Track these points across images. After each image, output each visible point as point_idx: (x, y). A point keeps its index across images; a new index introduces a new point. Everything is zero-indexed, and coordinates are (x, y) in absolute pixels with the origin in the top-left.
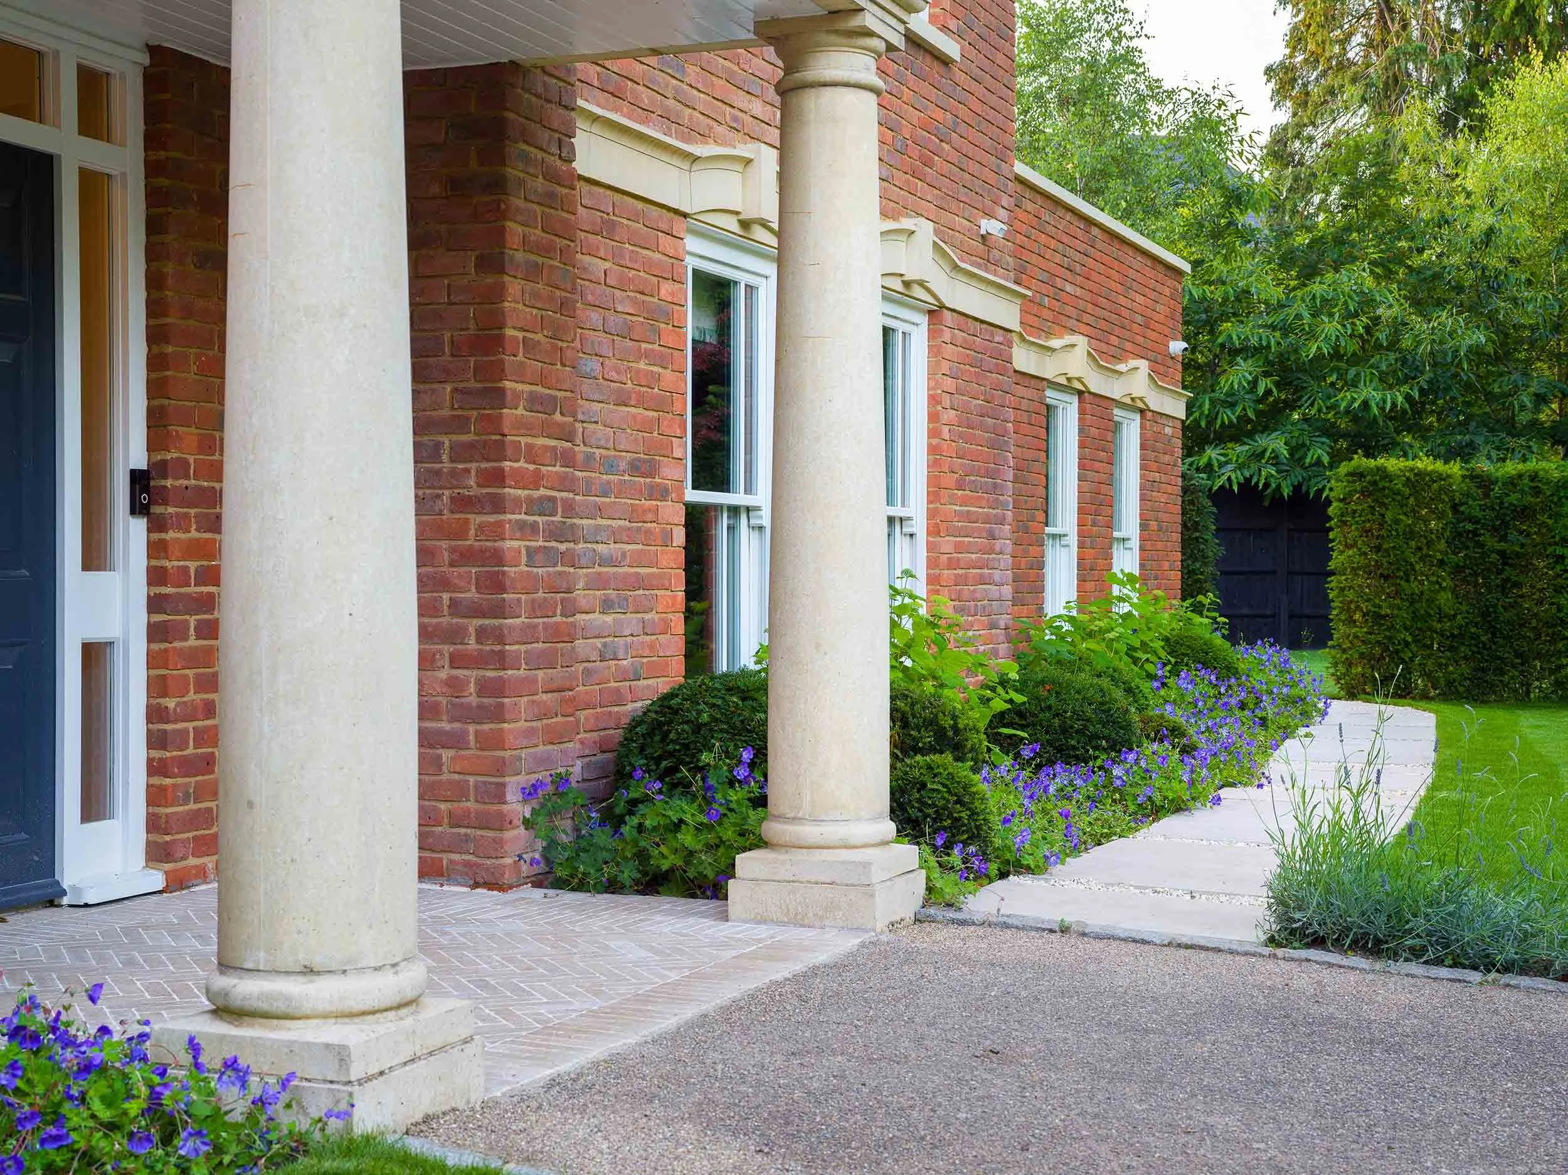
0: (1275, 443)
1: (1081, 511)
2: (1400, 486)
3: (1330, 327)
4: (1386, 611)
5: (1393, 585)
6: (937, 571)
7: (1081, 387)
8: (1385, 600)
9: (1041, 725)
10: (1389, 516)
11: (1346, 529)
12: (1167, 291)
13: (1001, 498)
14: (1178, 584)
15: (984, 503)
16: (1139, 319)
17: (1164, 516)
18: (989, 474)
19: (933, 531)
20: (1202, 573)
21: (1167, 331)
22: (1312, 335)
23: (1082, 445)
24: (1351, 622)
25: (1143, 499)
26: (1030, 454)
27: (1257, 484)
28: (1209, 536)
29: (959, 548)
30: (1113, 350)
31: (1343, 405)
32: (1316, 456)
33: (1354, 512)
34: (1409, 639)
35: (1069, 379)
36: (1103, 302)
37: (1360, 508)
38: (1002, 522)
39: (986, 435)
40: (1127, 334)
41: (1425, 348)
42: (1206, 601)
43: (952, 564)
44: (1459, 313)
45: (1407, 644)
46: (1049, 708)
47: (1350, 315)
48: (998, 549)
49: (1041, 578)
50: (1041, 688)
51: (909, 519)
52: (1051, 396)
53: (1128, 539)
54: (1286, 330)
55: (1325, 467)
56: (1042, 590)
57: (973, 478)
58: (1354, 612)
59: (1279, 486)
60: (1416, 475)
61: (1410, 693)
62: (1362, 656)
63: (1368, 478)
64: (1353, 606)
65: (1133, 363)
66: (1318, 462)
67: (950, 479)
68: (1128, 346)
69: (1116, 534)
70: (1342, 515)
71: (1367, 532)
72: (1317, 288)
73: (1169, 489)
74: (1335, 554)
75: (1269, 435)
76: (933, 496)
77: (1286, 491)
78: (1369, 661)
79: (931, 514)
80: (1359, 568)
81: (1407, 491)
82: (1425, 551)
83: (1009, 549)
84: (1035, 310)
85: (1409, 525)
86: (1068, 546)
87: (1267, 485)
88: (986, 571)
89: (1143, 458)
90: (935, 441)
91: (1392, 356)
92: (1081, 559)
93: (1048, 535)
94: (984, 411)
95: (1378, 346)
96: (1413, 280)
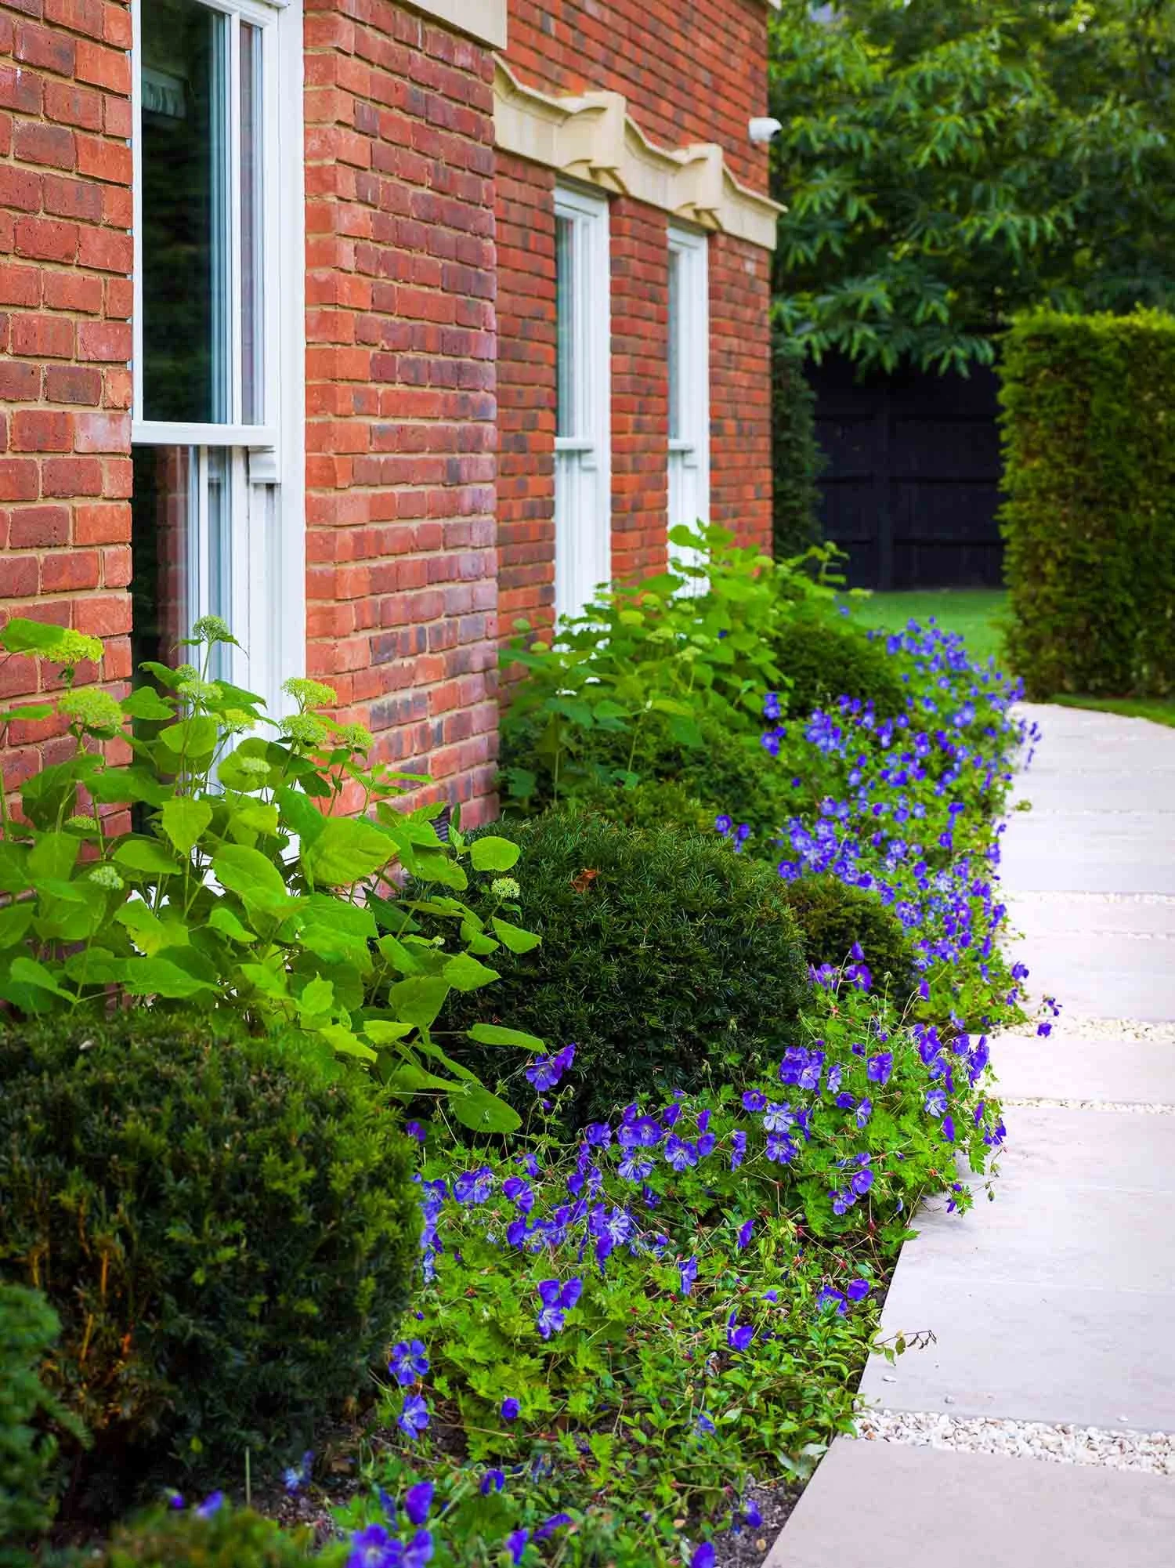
0: (873, 292)
1: (617, 407)
2: (1111, 356)
3: (949, 122)
4: (1093, 558)
5: (1101, 515)
6: (330, 568)
7: (615, 188)
8: (1091, 541)
9: (574, 978)
10: (1096, 404)
11: (1028, 427)
12: (745, 35)
13: (471, 395)
14: (768, 522)
15: (436, 409)
16: (704, 76)
17: (745, 410)
18: (446, 345)
19: (319, 476)
20: (796, 497)
21: (747, 102)
22: (923, 137)
23: (616, 290)
24: (1039, 576)
25: (714, 382)
26: (527, 306)
27: (848, 351)
28: (806, 439)
29: (381, 510)
30: (666, 127)
31: (969, 236)
32: (930, 310)
33: (1040, 399)
34: (1131, 602)
35: (594, 172)
36: (646, 38)
37: (1051, 392)
38: (473, 443)
39: (440, 263)
40: (686, 102)
41: (1081, 152)
42: (823, 556)
43: (364, 548)
44: (1129, 103)
45: (1126, 610)
46: (595, 930)
47: (974, 108)
48: (467, 502)
49: (549, 533)
50: (571, 878)
51: (263, 449)
52: (563, 200)
53: (690, 451)
54: (886, 126)
55: (942, 326)
56: (550, 554)
57: (411, 355)
58: (1043, 560)
59: (879, 356)
60: (1134, 338)
61: (1129, 689)
62: (1057, 631)
63: (1063, 344)
64: (1041, 551)
65: (698, 149)
66: (934, 319)
67: (355, 359)
68: (688, 121)
69: (673, 444)
70: (1021, 403)
71: (1061, 430)
72: (927, 66)
73: (752, 363)
74: (1009, 466)
75: (864, 278)
76: (318, 398)
77: (889, 362)
78: (1068, 638)
79: (316, 438)
80: (1049, 490)
81: (1121, 364)
82: (1150, 459)
83: (491, 504)
84: (533, 38)
85: (1125, 419)
86: (592, 469)
87: (862, 353)
88: (442, 554)
89: (713, 313)
90: (323, 274)
91: (1034, 166)
92: (617, 491)
93: (560, 452)
94: (434, 211)
95: (1016, 151)
96: (1056, 57)
